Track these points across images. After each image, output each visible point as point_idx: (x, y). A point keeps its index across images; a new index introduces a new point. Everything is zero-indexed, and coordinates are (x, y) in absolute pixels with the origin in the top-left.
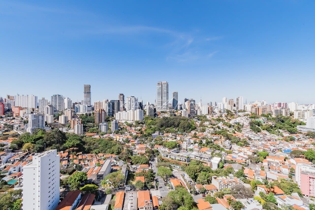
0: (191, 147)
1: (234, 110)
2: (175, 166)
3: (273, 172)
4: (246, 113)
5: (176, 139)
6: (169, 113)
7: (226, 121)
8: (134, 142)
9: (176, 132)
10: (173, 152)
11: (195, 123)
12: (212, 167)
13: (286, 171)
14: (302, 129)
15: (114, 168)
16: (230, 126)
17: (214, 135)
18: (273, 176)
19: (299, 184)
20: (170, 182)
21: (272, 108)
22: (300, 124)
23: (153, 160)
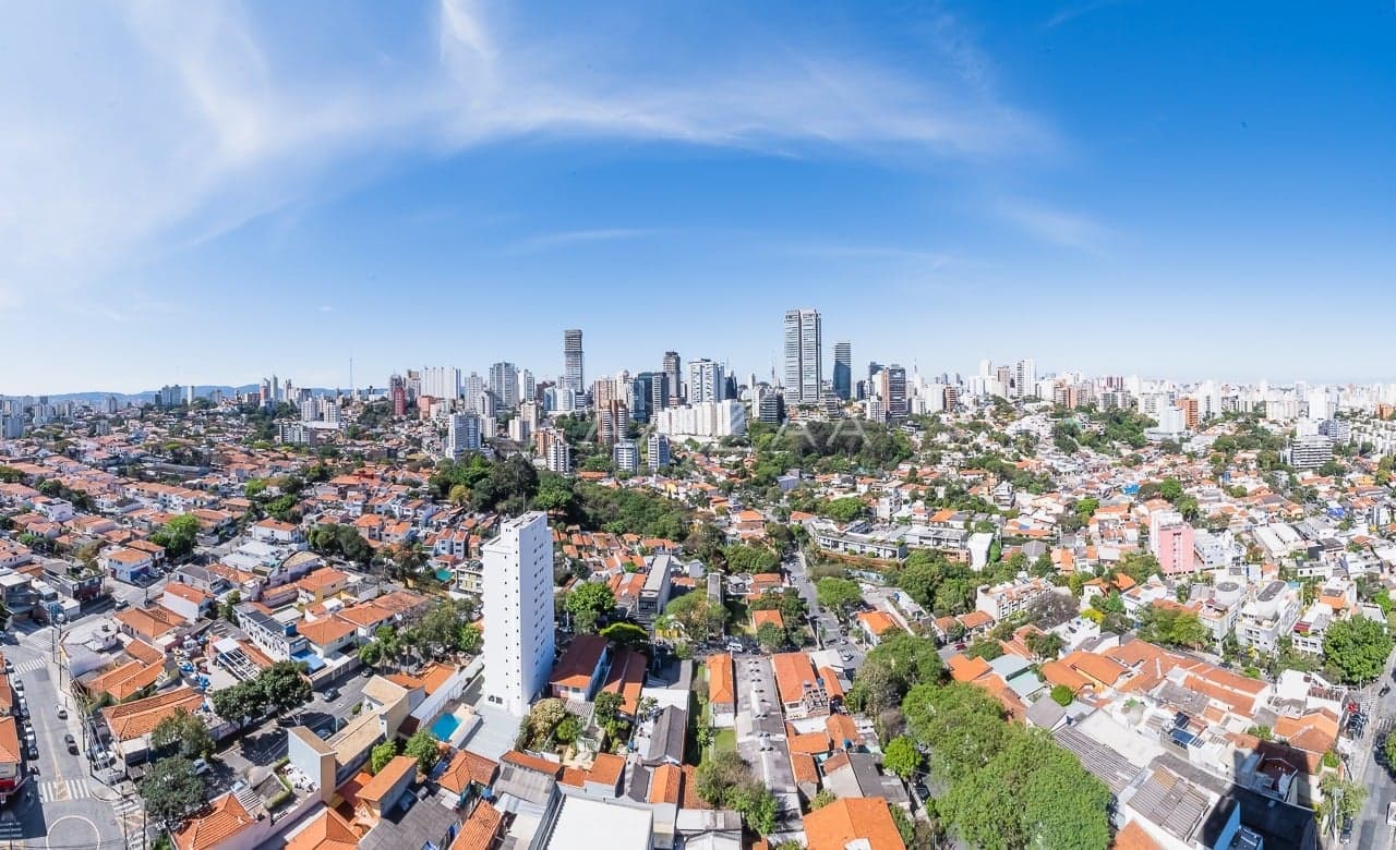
0: (905, 511)
1: (1012, 397)
2: (864, 573)
3: (1110, 543)
4: (1043, 404)
5: (854, 490)
6: (825, 409)
7: (996, 429)
8: (725, 504)
9: (850, 470)
10: (851, 530)
11: (907, 438)
12: (971, 564)
13: (1133, 534)
14: (1153, 436)
15: (679, 582)
16: (1006, 442)
17: (965, 472)
18: (1110, 552)
19: (1156, 555)
20: (858, 623)
21: (1096, 389)
22: (1149, 426)
23: (793, 559)
